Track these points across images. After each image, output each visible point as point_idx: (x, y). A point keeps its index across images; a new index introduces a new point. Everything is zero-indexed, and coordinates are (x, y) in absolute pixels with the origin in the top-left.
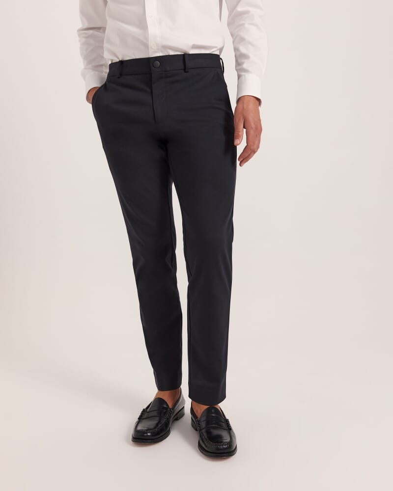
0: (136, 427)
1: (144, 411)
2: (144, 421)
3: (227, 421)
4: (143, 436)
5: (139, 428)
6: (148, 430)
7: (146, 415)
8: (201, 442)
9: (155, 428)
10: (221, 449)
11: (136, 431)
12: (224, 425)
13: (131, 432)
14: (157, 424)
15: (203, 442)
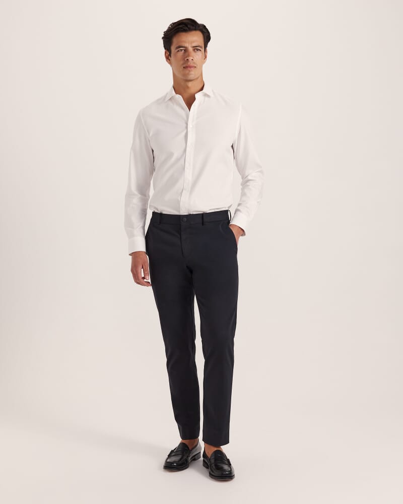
0: (167, 460)
1: (172, 451)
2: (172, 457)
3: (228, 460)
4: (171, 465)
5: (168, 461)
6: (174, 462)
7: (173, 454)
8: (211, 472)
9: (179, 461)
10: (225, 475)
11: (166, 462)
12: (226, 462)
13: (163, 463)
14: (181, 459)
15: (212, 471)
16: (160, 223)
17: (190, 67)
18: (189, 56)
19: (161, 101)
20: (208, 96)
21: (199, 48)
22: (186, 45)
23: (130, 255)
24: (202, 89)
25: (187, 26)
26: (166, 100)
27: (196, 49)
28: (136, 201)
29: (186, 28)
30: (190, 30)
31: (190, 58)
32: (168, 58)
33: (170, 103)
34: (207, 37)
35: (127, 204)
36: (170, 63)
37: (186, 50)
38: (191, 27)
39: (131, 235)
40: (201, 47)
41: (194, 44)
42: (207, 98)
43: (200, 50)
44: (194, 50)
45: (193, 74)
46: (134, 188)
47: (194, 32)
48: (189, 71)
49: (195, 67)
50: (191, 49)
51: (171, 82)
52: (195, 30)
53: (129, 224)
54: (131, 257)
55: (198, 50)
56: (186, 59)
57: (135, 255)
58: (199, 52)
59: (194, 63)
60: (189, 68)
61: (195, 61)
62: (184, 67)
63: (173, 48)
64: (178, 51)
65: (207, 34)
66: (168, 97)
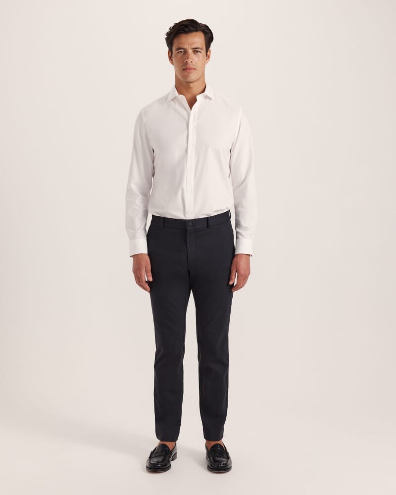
2: (154, 458)
4: (155, 466)
5: (152, 462)
9: (162, 462)
10: (220, 467)
14: (163, 460)
16: (163, 227)
17: (190, 69)
18: (188, 58)
19: (164, 100)
20: (210, 99)
21: (199, 50)
22: (186, 47)
23: (131, 257)
24: (203, 91)
25: (187, 27)
26: (168, 100)
27: (196, 51)
28: (139, 201)
29: (187, 29)
30: (190, 31)
31: (189, 61)
32: (170, 58)
33: (172, 103)
34: (209, 38)
35: (129, 205)
36: (172, 63)
37: (186, 52)
38: (192, 28)
39: (132, 237)
40: (201, 49)
41: (194, 46)
42: (207, 101)
43: (200, 52)
44: (194, 52)
45: (193, 76)
46: (134, 188)
47: (194, 34)
48: (189, 73)
49: (195, 69)
50: (190, 51)
51: (173, 82)
52: (196, 30)
53: (130, 225)
54: (132, 258)
55: (197, 52)
56: (185, 61)
57: (137, 258)
58: (199, 53)
59: (194, 65)
60: (188, 71)
61: (194, 63)
62: (183, 69)
63: (174, 49)
64: (178, 53)
65: (210, 34)
66: (170, 98)
